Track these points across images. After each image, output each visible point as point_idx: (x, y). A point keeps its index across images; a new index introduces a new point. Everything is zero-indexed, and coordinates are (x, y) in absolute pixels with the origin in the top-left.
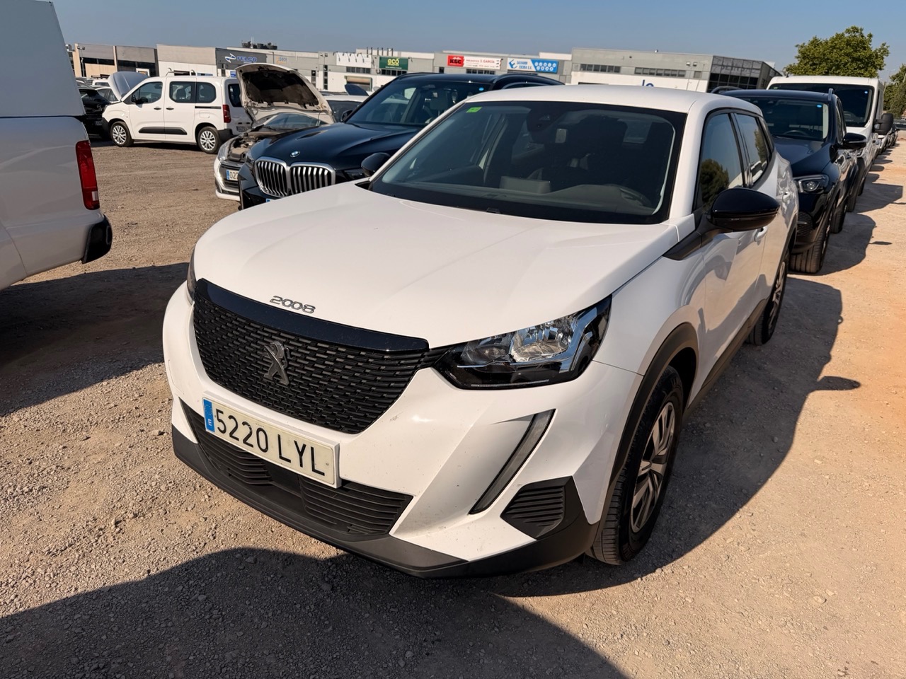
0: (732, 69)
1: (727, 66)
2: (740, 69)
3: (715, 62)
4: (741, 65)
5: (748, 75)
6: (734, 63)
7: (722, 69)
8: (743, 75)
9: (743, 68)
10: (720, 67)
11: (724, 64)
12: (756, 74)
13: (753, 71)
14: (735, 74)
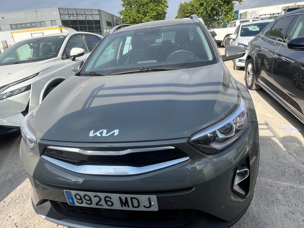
0: (77, 16)
1: (73, 14)
2: (84, 16)
3: (62, 12)
4: (83, 13)
5: (91, 19)
6: (77, 12)
7: (69, 17)
8: (87, 19)
9: (85, 14)
10: (68, 15)
11: (70, 13)
12: (97, 18)
13: (94, 16)
14: (81, 19)
